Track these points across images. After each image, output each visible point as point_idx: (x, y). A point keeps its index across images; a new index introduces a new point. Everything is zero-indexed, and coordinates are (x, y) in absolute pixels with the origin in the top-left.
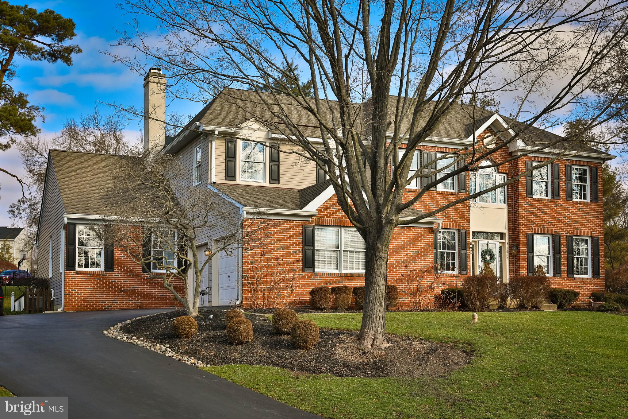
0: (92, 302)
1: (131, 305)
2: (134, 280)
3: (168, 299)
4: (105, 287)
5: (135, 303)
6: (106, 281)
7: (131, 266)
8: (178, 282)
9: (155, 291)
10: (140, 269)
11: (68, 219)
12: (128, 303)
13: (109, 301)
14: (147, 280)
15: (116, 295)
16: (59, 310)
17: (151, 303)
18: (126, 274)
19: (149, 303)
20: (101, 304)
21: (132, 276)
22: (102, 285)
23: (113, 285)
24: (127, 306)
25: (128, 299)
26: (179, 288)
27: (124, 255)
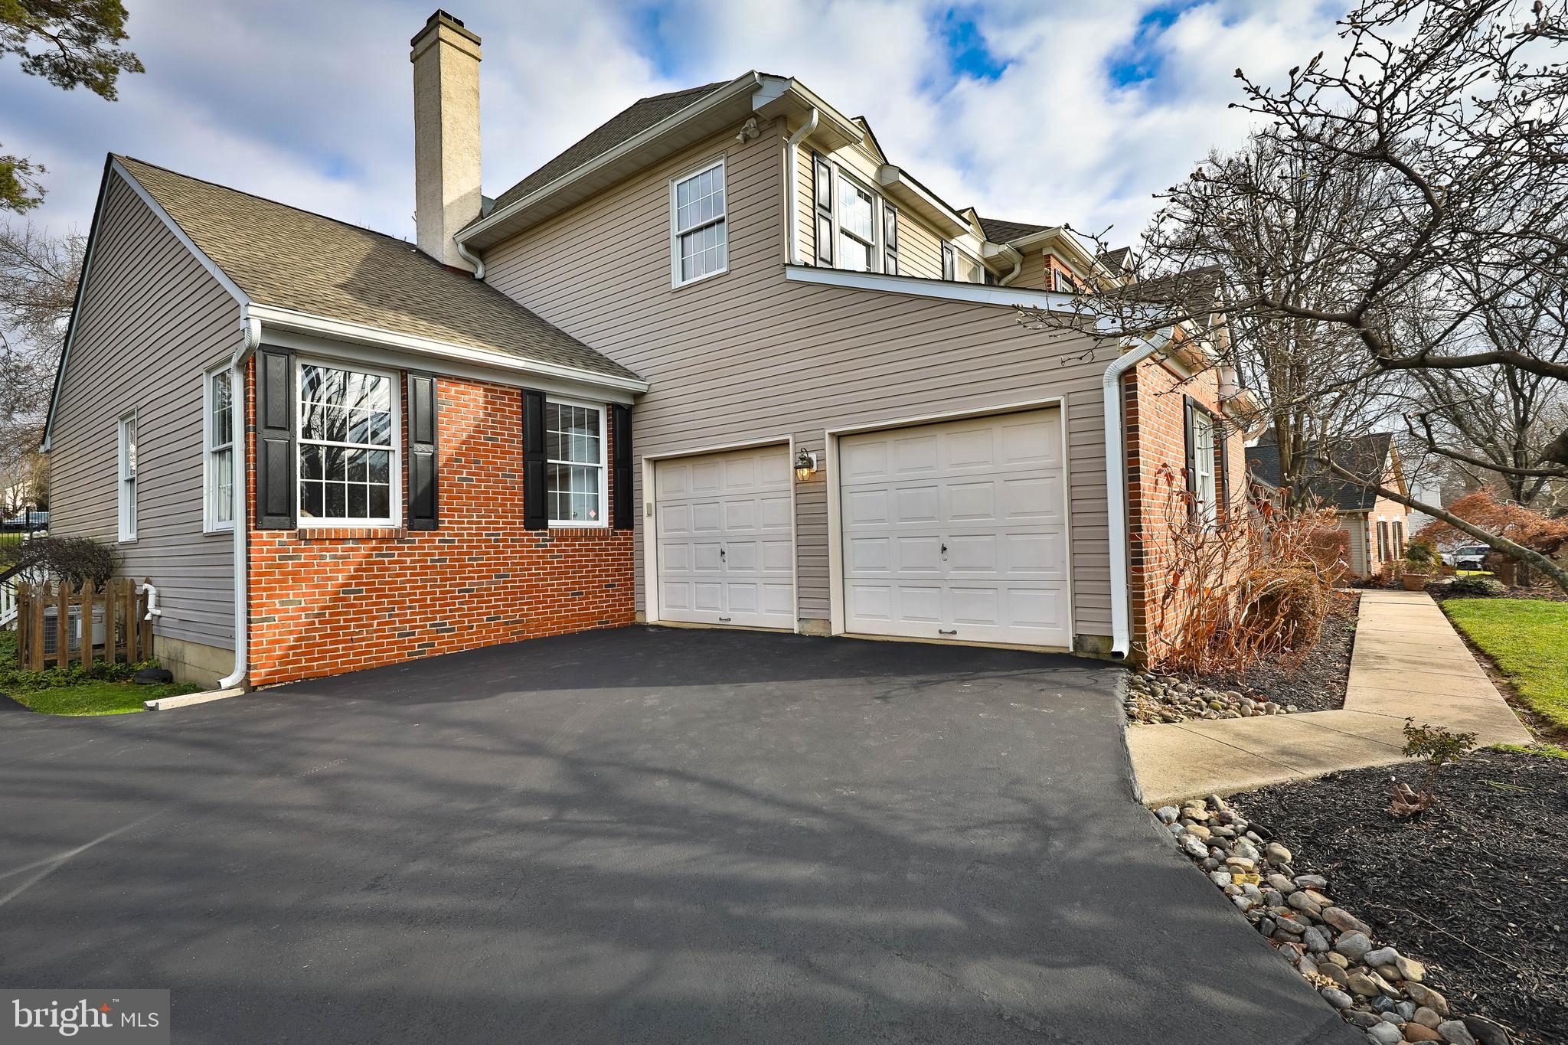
0: (363, 640)
1: (493, 631)
2: (502, 552)
3: (591, 603)
4: (409, 581)
5: (507, 623)
6: (412, 562)
7: (492, 511)
8: (614, 555)
9: (558, 584)
10: (518, 517)
11: (267, 327)
12: (485, 626)
13: (425, 626)
14: (538, 552)
15: (448, 605)
16: (225, 682)
17: (548, 619)
18: (476, 535)
19: (544, 619)
20: (396, 643)
21: (496, 541)
22: (398, 575)
23: (438, 574)
24: (484, 638)
25: (484, 614)
26: (616, 570)
27: (468, 473)
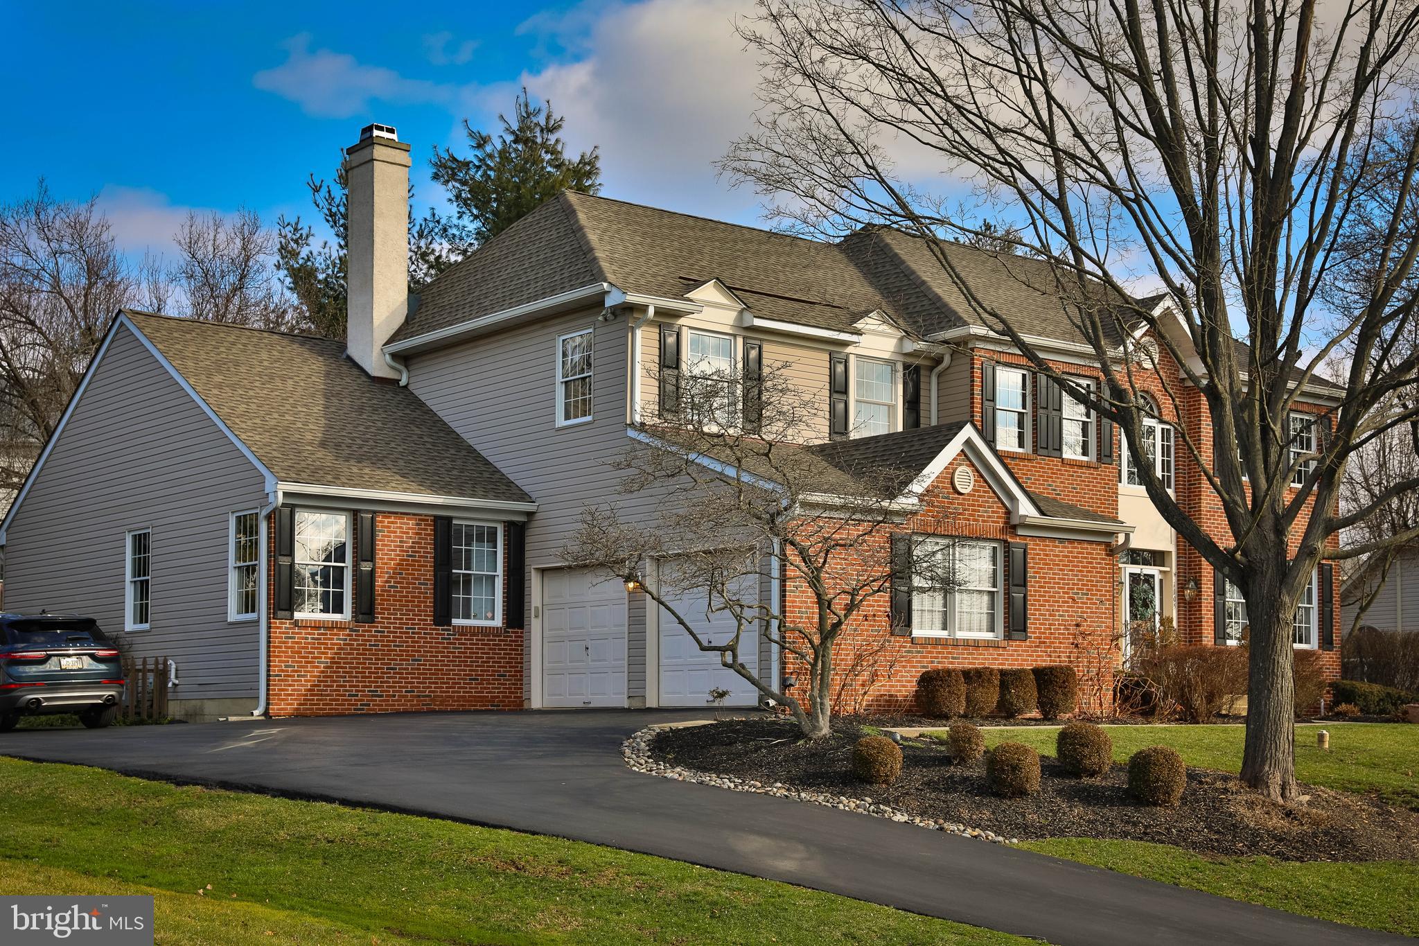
0: (328, 695)
1: (409, 701)
2: (417, 642)
3: (485, 688)
4: (355, 659)
5: (419, 696)
6: (358, 645)
7: (411, 610)
8: (506, 649)
9: (459, 670)
10: (429, 616)
11: (286, 494)
12: (403, 696)
13: (364, 691)
14: (443, 643)
15: (380, 678)
16: (256, 713)
17: (450, 697)
18: (399, 628)
19: (447, 697)
20: (346, 700)
21: (413, 633)
22: (349, 654)
23: (373, 655)
24: (403, 705)
25: (403, 687)
26: (508, 663)
27: (395, 582)
